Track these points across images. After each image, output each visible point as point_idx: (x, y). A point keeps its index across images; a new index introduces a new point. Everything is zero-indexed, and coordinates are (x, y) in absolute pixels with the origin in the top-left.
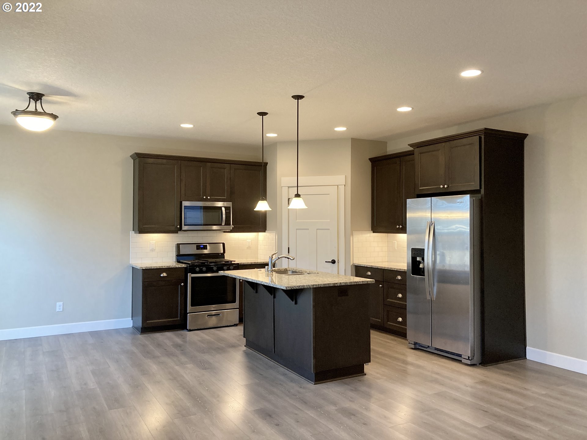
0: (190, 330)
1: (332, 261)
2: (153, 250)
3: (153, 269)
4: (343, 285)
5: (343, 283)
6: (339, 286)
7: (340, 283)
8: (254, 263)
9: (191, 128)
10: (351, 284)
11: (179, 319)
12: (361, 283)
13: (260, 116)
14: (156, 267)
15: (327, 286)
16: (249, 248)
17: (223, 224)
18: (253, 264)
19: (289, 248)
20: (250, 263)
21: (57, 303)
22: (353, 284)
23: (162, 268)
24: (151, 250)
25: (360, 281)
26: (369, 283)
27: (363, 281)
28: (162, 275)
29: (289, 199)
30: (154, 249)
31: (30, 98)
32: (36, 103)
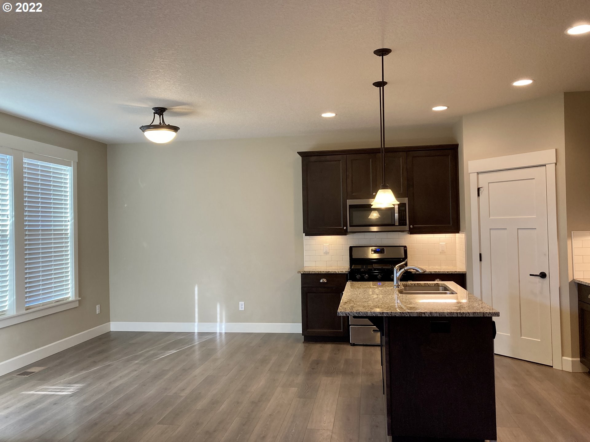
0: (354, 345)
1: (540, 274)
2: (326, 253)
3: (312, 274)
6: (429, 317)
8: (434, 273)
9: (334, 117)
11: (342, 331)
12: (471, 316)
13: (378, 87)
14: (314, 272)
16: (443, 252)
17: (397, 224)
18: (432, 273)
19: (480, 255)
20: (429, 272)
21: (240, 302)
22: (455, 315)
23: (320, 273)
24: (324, 253)
25: (468, 313)
26: (488, 316)
27: (475, 313)
28: (321, 281)
29: (479, 189)
30: (328, 252)
31: (154, 113)
32: (160, 117)
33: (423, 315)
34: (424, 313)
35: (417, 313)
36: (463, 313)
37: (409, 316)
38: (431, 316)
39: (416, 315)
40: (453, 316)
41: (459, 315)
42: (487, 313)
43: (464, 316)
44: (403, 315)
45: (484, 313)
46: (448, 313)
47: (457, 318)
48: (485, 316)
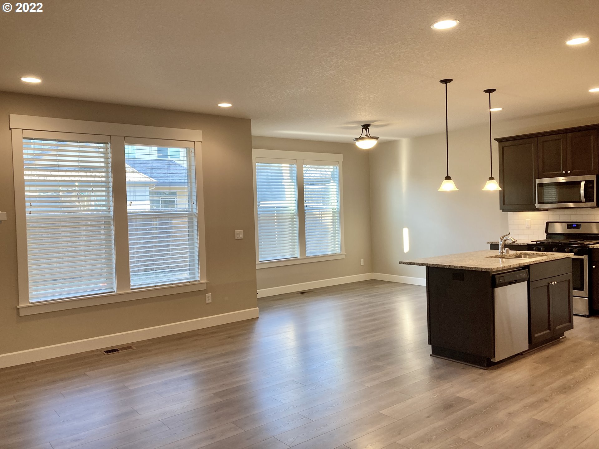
2: (528, 228)
4: (452, 268)
5: (453, 266)
7: (450, 266)
9: (500, 111)
10: (462, 269)
12: (474, 269)
15: (436, 267)
22: (464, 269)
26: (484, 270)
27: (476, 268)
30: (530, 226)
31: (362, 129)
32: (366, 131)
33: (445, 267)
34: (446, 266)
35: (442, 265)
36: (469, 267)
37: (437, 267)
38: (449, 268)
39: (441, 267)
40: (463, 269)
41: (466, 269)
42: (483, 268)
43: (469, 269)
44: (434, 266)
45: (481, 268)
46: (460, 267)
47: (465, 270)
48: (482, 270)
